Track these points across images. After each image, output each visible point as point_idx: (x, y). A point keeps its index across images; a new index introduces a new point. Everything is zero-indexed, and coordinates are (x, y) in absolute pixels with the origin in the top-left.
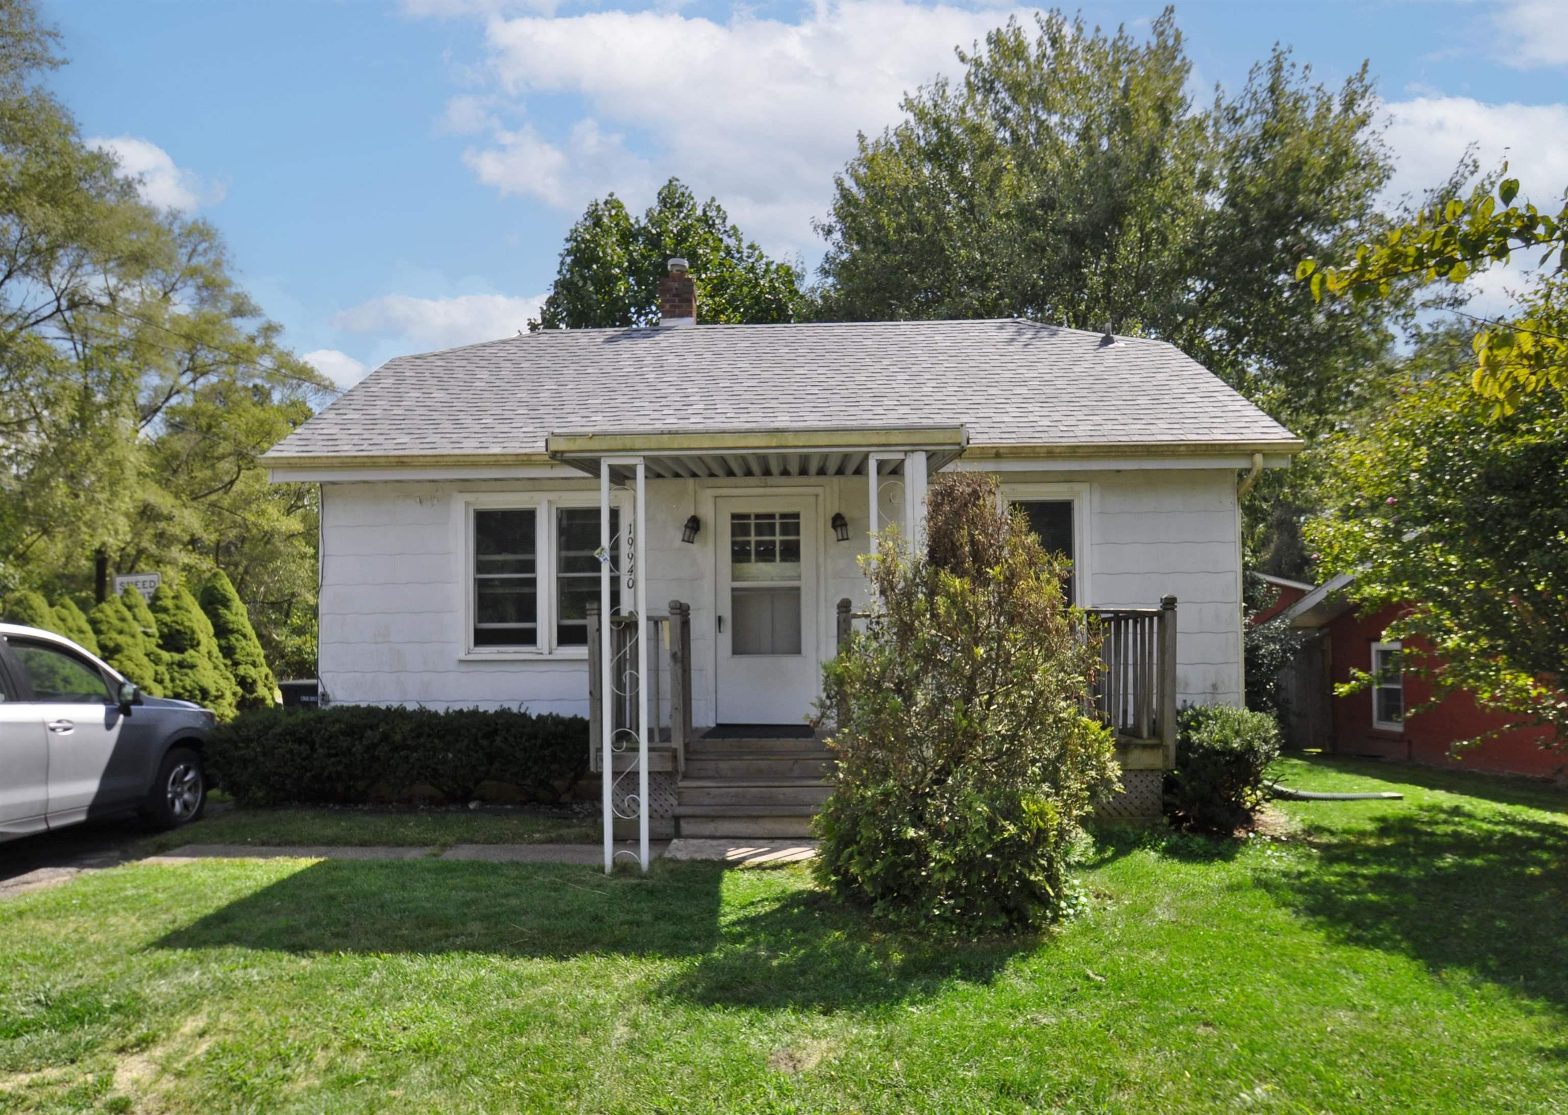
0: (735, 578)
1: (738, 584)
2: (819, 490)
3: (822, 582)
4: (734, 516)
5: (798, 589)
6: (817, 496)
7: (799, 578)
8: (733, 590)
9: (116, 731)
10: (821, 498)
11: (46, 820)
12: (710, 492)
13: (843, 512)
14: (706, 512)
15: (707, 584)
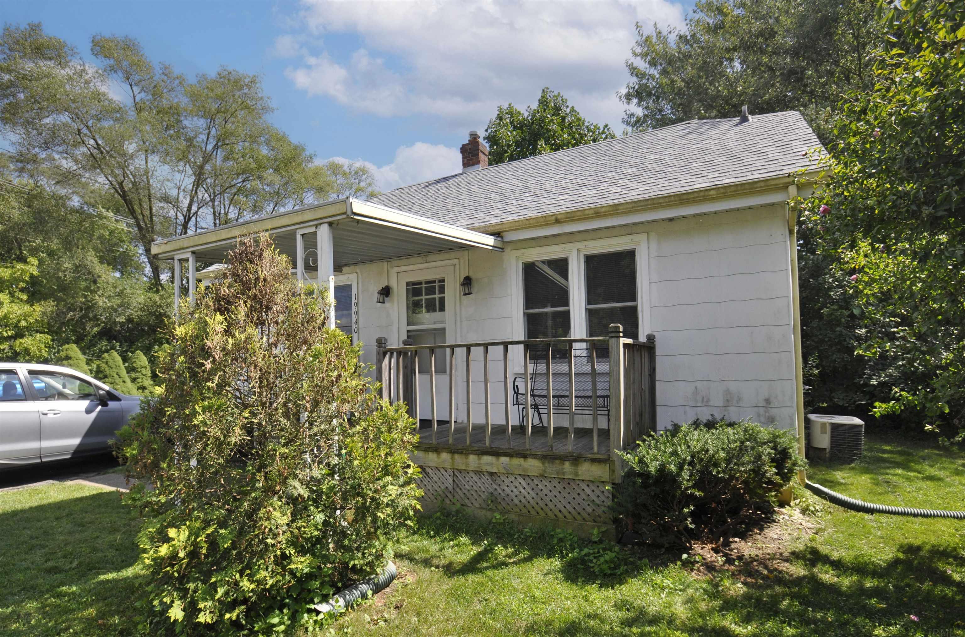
0: (408, 324)
1: (411, 328)
2: (456, 261)
3: (458, 324)
4: (408, 284)
5: (444, 329)
6: (455, 265)
7: (443, 322)
8: (408, 331)
9: (93, 415)
10: (457, 266)
11: (41, 457)
12: (396, 270)
13: (472, 275)
14: (394, 284)
15: (395, 328)
